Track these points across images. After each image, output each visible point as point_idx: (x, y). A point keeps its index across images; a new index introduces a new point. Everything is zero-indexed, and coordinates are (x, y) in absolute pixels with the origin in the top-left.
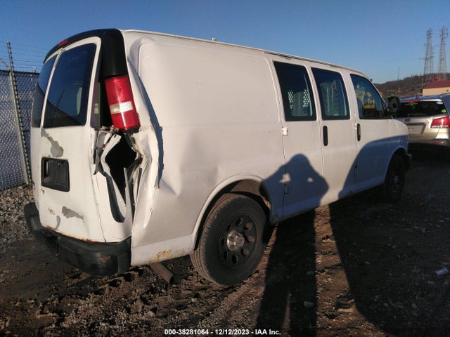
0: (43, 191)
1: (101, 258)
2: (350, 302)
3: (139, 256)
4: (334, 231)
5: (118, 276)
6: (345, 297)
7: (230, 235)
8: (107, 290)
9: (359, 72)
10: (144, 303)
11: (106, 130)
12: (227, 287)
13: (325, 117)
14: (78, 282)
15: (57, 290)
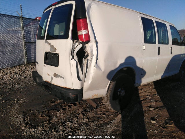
0: (45, 66)
1: (72, 96)
2: (171, 122)
3: (86, 96)
4: (157, 92)
5: (70, 104)
6: (168, 120)
7: (119, 90)
8: (67, 109)
9: (173, 25)
10: (84, 115)
11: (77, 41)
12: (116, 111)
13: (159, 43)
14: (54, 105)
15: (46, 107)
